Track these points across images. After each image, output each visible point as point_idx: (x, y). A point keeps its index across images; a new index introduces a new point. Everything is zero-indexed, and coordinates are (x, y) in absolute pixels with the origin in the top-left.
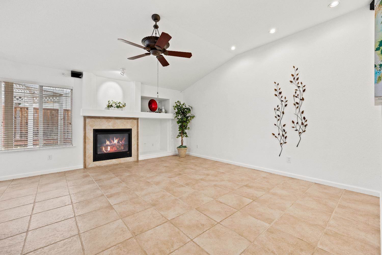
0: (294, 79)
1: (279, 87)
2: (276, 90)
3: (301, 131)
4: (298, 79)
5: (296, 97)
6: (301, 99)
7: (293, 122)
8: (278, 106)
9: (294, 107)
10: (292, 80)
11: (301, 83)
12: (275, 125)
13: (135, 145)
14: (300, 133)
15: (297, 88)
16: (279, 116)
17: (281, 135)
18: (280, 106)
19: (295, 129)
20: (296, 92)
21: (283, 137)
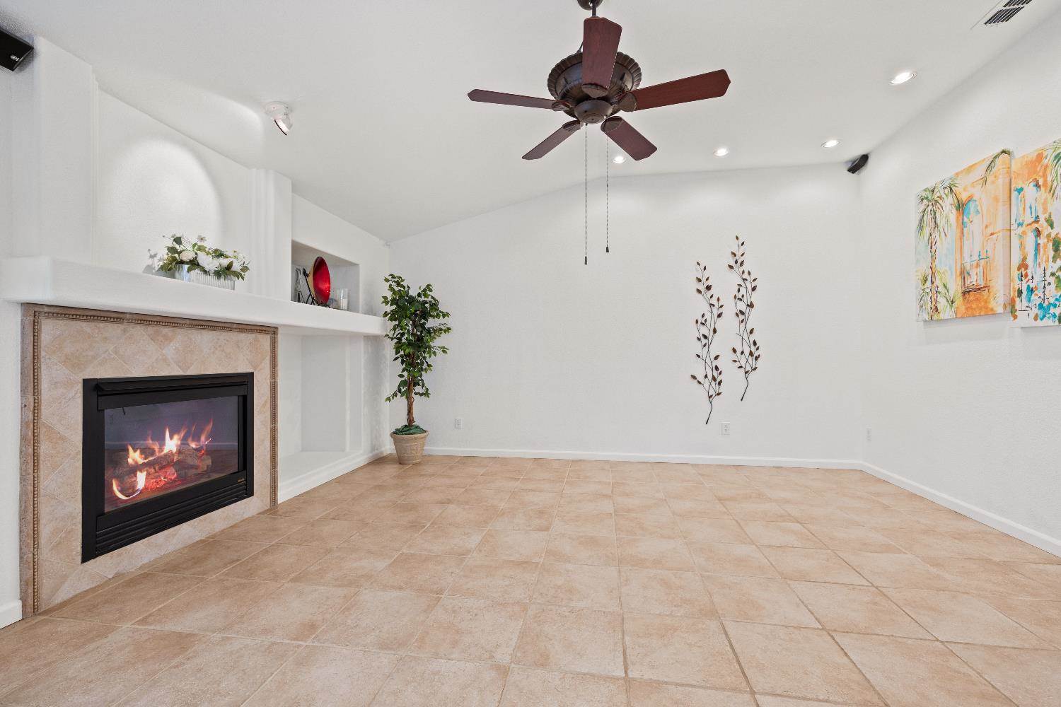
0: (736, 262)
1: (707, 274)
2: (699, 280)
3: (748, 368)
4: (742, 263)
5: (740, 300)
6: (748, 305)
7: (734, 351)
8: (703, 316)
9: (736, 321)
10: (732, 263)
11: (749, 273)
12: (698, 356)
13: (263, 440)
14: (746, 373)
15: (742, 283)
16: (705, 337)
17: (710, 377)
18: (707, 316)
19: (738, 364)
20: (739, 291)
21: (713, 383)
